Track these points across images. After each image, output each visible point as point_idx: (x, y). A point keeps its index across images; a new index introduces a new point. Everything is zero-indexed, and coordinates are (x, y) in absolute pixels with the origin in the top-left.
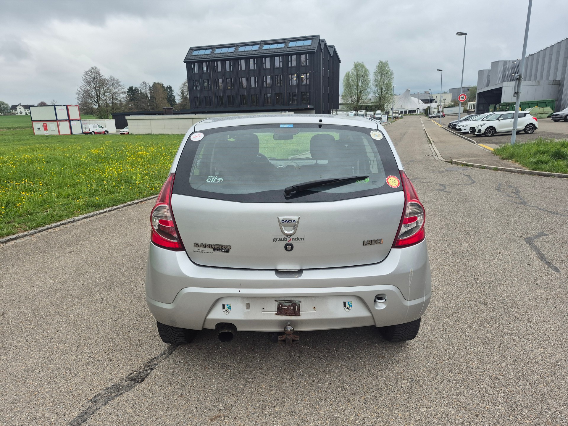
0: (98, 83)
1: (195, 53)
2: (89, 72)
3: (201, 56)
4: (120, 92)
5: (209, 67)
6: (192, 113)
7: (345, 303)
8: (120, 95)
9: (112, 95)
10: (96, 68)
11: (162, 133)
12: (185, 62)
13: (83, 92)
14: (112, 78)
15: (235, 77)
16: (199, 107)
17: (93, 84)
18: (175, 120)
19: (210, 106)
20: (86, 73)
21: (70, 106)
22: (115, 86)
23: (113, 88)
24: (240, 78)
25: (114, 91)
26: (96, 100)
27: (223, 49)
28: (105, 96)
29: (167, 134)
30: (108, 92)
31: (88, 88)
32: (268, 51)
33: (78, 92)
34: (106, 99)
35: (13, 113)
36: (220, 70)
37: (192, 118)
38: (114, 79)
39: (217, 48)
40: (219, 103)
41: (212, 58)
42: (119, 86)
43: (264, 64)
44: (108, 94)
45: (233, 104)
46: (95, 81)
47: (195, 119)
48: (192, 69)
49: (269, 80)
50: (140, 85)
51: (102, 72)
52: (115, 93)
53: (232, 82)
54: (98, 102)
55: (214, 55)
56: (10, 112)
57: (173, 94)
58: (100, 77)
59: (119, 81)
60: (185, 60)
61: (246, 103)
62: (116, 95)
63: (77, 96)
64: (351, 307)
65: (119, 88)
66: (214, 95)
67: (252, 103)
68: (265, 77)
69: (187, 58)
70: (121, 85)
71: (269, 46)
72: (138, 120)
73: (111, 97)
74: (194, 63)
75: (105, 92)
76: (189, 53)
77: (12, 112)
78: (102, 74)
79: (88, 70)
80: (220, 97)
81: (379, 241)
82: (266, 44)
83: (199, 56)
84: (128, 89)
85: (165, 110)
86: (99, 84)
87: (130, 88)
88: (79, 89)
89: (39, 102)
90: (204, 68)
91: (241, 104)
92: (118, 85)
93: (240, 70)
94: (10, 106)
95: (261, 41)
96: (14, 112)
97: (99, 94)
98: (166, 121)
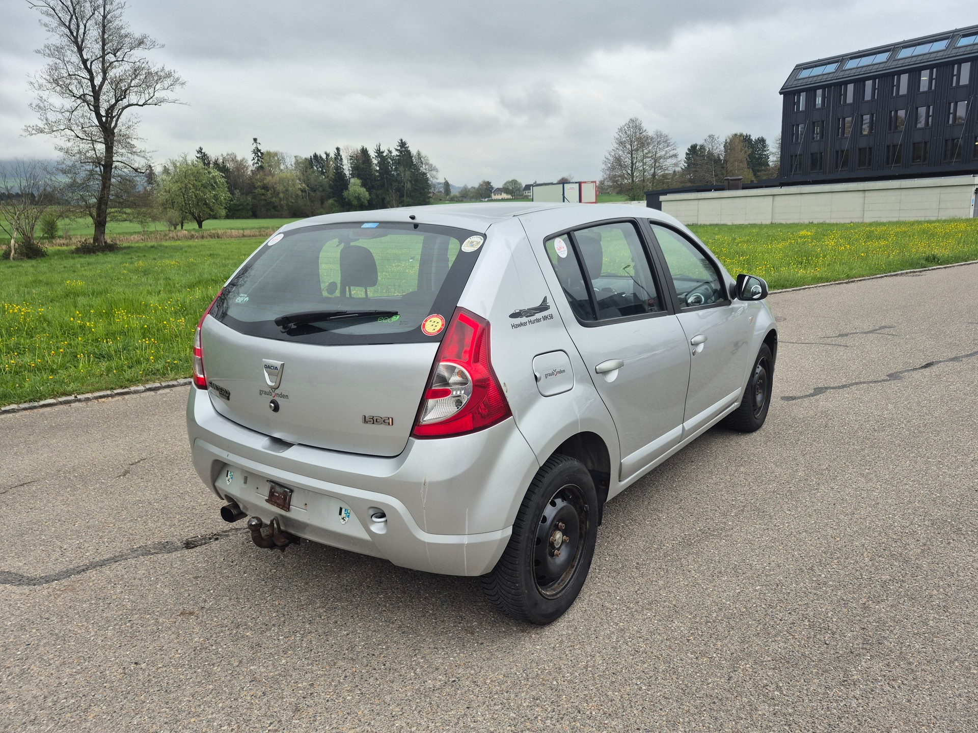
0: (636, 143)
1: (805, 74)
2: (626, 127)
3: (815, 79)
4: (668, 155)
5: (829, 98)
6: (782, 185)
7: (341, 509)
8: (668, 160)
9: (655, 162)
10: (637, 120)
11: (715, 222)
12: (781, 93)
13: (611, 159)
14: (659, 134)
15: (881, 110)
16: (798, 172)
17: (628, 146)
18: (741, 198)
19: (821, 169)
20: (621, 130)
21: (585, 182)
22: (661, 146)
23: (658, 150)
24: (893, 112)
25: (658, 155)
26: (629, 172)
27: (864, 59)
28: (644, 164)
29: (723, 225)
30: (649, 157)
31: (621, 153)
32: (969, 48)
33: (605, 159)
34: (644, 169)
35: (526, 196)
36: (850, 100)
37: (774, 195)
38: (661, 135)
39: (851, 58)
40: (839, 162)
41: (836, 79)
42: (668, 146)
43: (955, 78)
44: (648, 159)
45: (869, 165)
46: (631, 141)
47: (778, 196)
48: (794, 104)
49: (962, 109)
50: (704, 141)
51: (645, 126)
52: (660, 157)
53: (874, 122)
54: (632, 174)
55: (842, 73)
56: (522, 195)
57: (765, 151)
58: (641, 133)
59: (670, 137)
60: (782, 89)
61: (898, 161)
62: (661, 160)
63: (603, 166)
64: (347, 518)
65: (666, 149)
66: (831, 149)
67: (913, 160)
68: (952, 105)
69: (786, 85)
70: (671, 144)
71: (973, 38)
72: (678, 202)
73: (653, 165)
74: (798, 92)
75: (644, 157)
76: (793, 74)
77: (525, 194)
78: (644, 129)
79: (624, 124)
80: (842, 151)
81: (387, 421)
82: (965, 36)
83: (810, 79)
84: (689, 149)
85: (729, 182)
86: (637, 145)
87: (692, 147)
88: (607, 155)
89: (559, 178)
90: (819, 100)
91: (888, 163)
92: (666, 145)
93: (894, 95)
94: (524, 186)
95: (957, 31)
96: (527, 194)
97: (634, 162)
98: (724, 201)
